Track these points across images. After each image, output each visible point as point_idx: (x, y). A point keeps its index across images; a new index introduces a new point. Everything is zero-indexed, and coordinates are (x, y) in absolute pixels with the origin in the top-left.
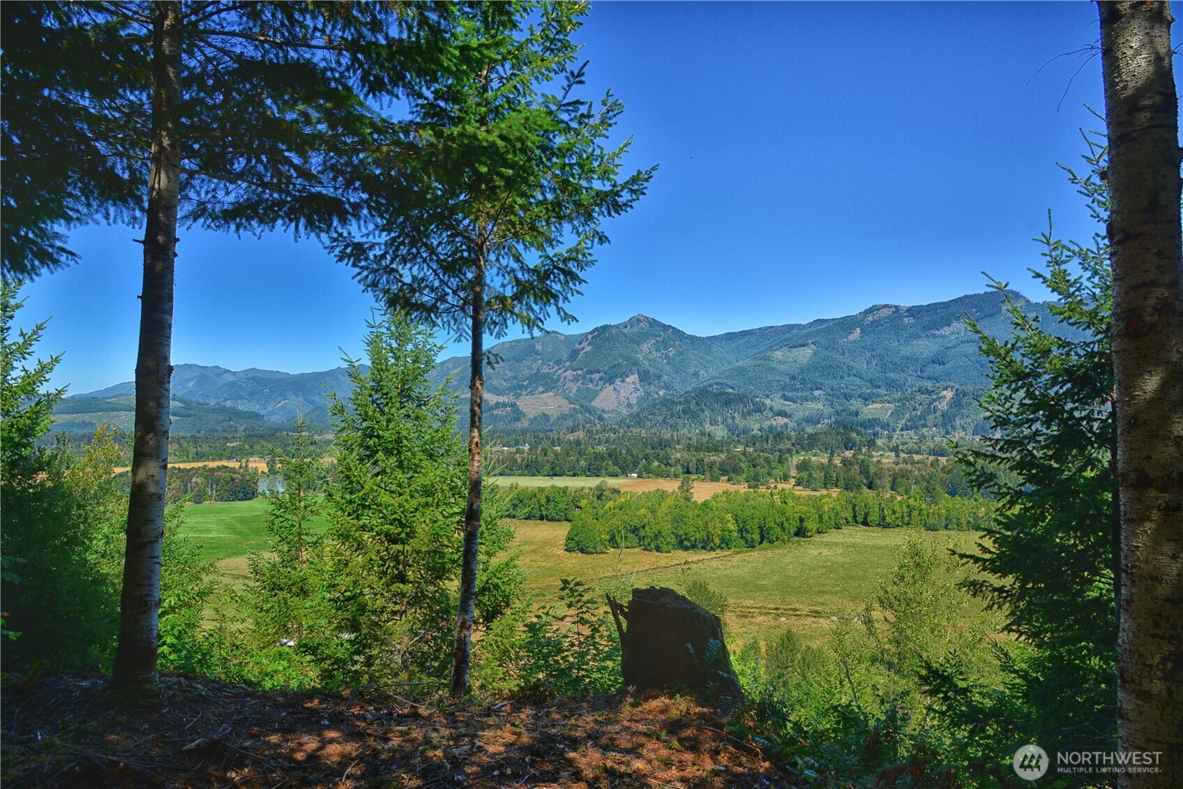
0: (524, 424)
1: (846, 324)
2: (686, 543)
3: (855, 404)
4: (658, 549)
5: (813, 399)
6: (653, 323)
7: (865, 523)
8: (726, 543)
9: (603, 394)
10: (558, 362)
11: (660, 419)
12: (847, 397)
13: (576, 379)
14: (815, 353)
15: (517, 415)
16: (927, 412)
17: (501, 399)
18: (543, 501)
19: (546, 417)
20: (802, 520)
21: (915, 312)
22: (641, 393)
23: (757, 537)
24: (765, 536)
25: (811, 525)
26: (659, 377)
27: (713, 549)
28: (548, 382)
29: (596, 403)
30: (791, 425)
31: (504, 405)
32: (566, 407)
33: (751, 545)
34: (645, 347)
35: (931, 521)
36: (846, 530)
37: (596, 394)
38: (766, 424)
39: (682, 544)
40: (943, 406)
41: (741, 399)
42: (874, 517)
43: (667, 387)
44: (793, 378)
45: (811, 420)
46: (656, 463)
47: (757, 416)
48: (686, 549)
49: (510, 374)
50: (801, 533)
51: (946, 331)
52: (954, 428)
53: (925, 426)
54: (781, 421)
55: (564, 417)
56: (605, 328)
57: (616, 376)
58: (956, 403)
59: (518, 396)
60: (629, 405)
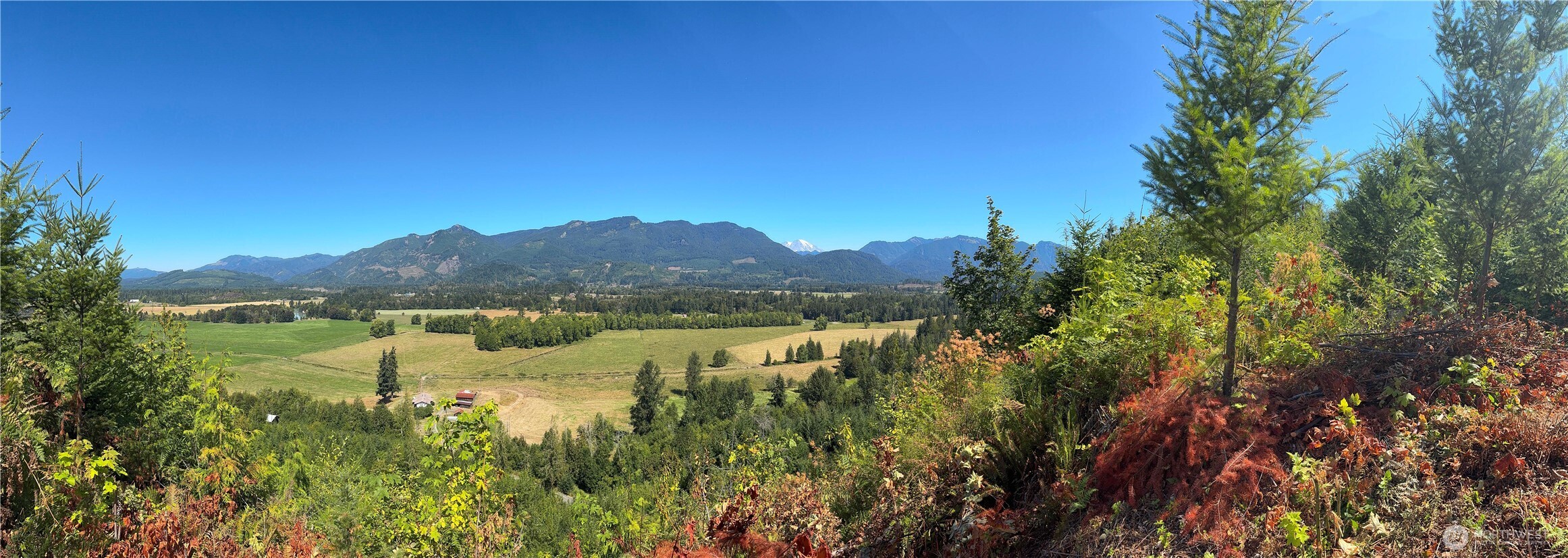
0: (402, 282)
1: (559, 229)
2: (540, 343)
3: (566, 270)
4: (526, 347)
5: (546, 268)
6: (464, 229)
7: (611, 329)
8: (558, 342)
9: (441, 266)
10: (417, 250)
11: (472, 278)
12: (561, 266)
13: (426, 259)
14: (545, 244)
15: (399, 277)
16: (600, 273)
17: (389, 269)
18: (452, 323)
19: (413, 278)
20: (588, 328)
21: (592, 224)
22: (460, 265)
23: (571, 338)
24: (575, 338)
25: (592, 331)
26: (469, 257)
27: (552, 346)
28: (414, 260)
29: (438, 270)
30: (537, 281)
31: (391, 272)
32: (423, 273)
33: (569, 342)
34: (461, 242)
35: (641, 325)
36: (605, 332)
37: (437, 266)
38: (525, 281)
39: (538, 344)
40: (607, 271)
41: (513, 267)
42: (615, 325)
43: (473, 262)
44: (535, 257)
45: (546, 278)
46: (488, 302)
47: (520, 276)
48: (539, 346)
49: (393, 256)
50: (588, 335)
51: (605, 235)
52: (612, 281)
53: (598, 280)
54: (532, 278)
55: (422, 278)
56: (440, 231)
57: (447, 257)
58: (612, 269)
59: (398, 268)
60: (454, 271)
